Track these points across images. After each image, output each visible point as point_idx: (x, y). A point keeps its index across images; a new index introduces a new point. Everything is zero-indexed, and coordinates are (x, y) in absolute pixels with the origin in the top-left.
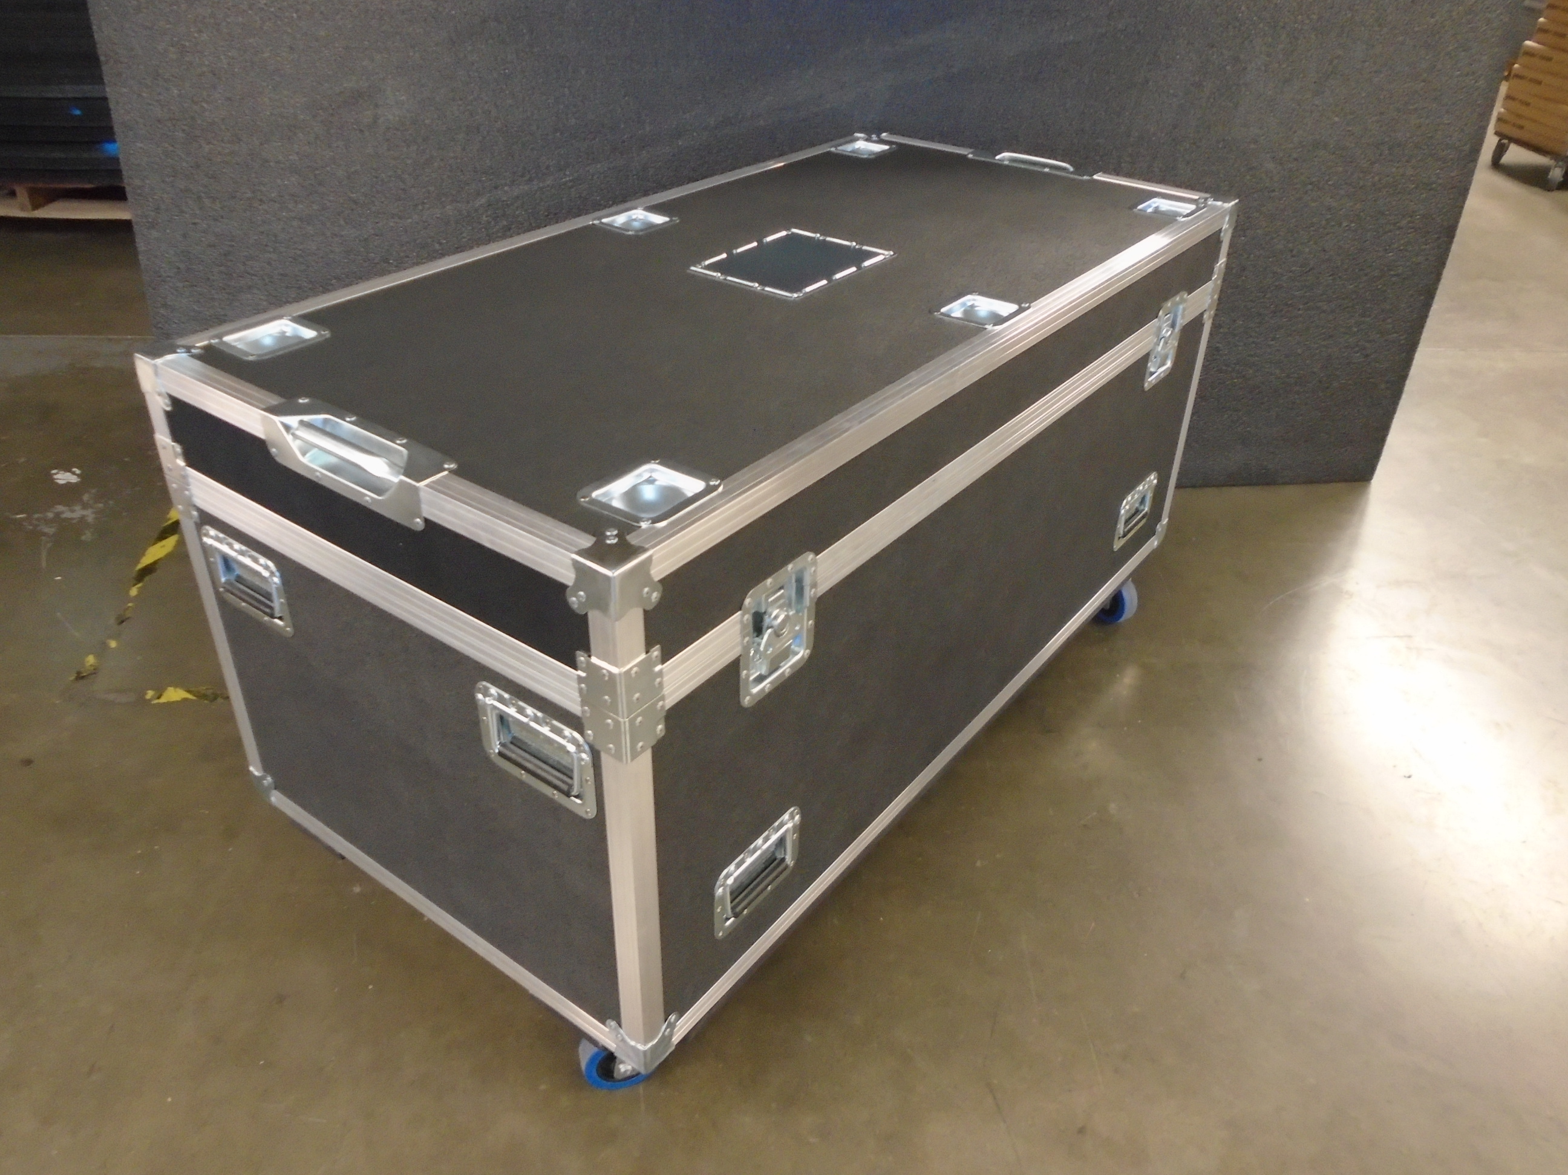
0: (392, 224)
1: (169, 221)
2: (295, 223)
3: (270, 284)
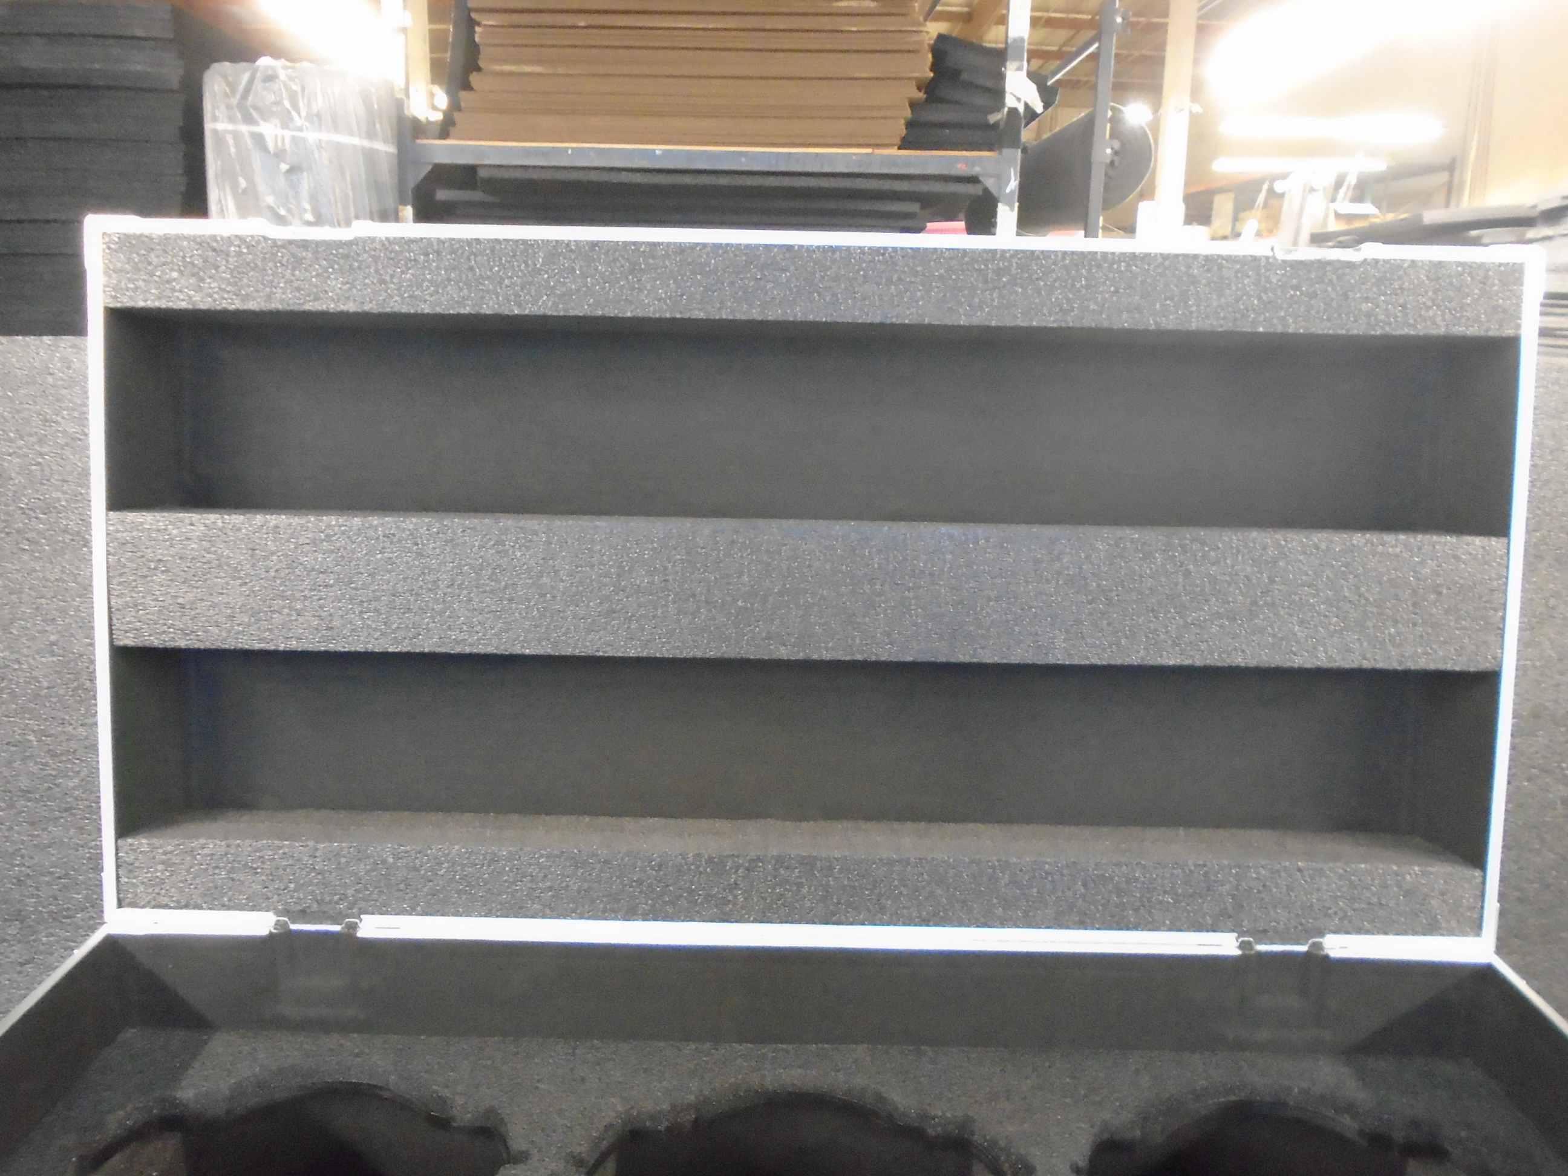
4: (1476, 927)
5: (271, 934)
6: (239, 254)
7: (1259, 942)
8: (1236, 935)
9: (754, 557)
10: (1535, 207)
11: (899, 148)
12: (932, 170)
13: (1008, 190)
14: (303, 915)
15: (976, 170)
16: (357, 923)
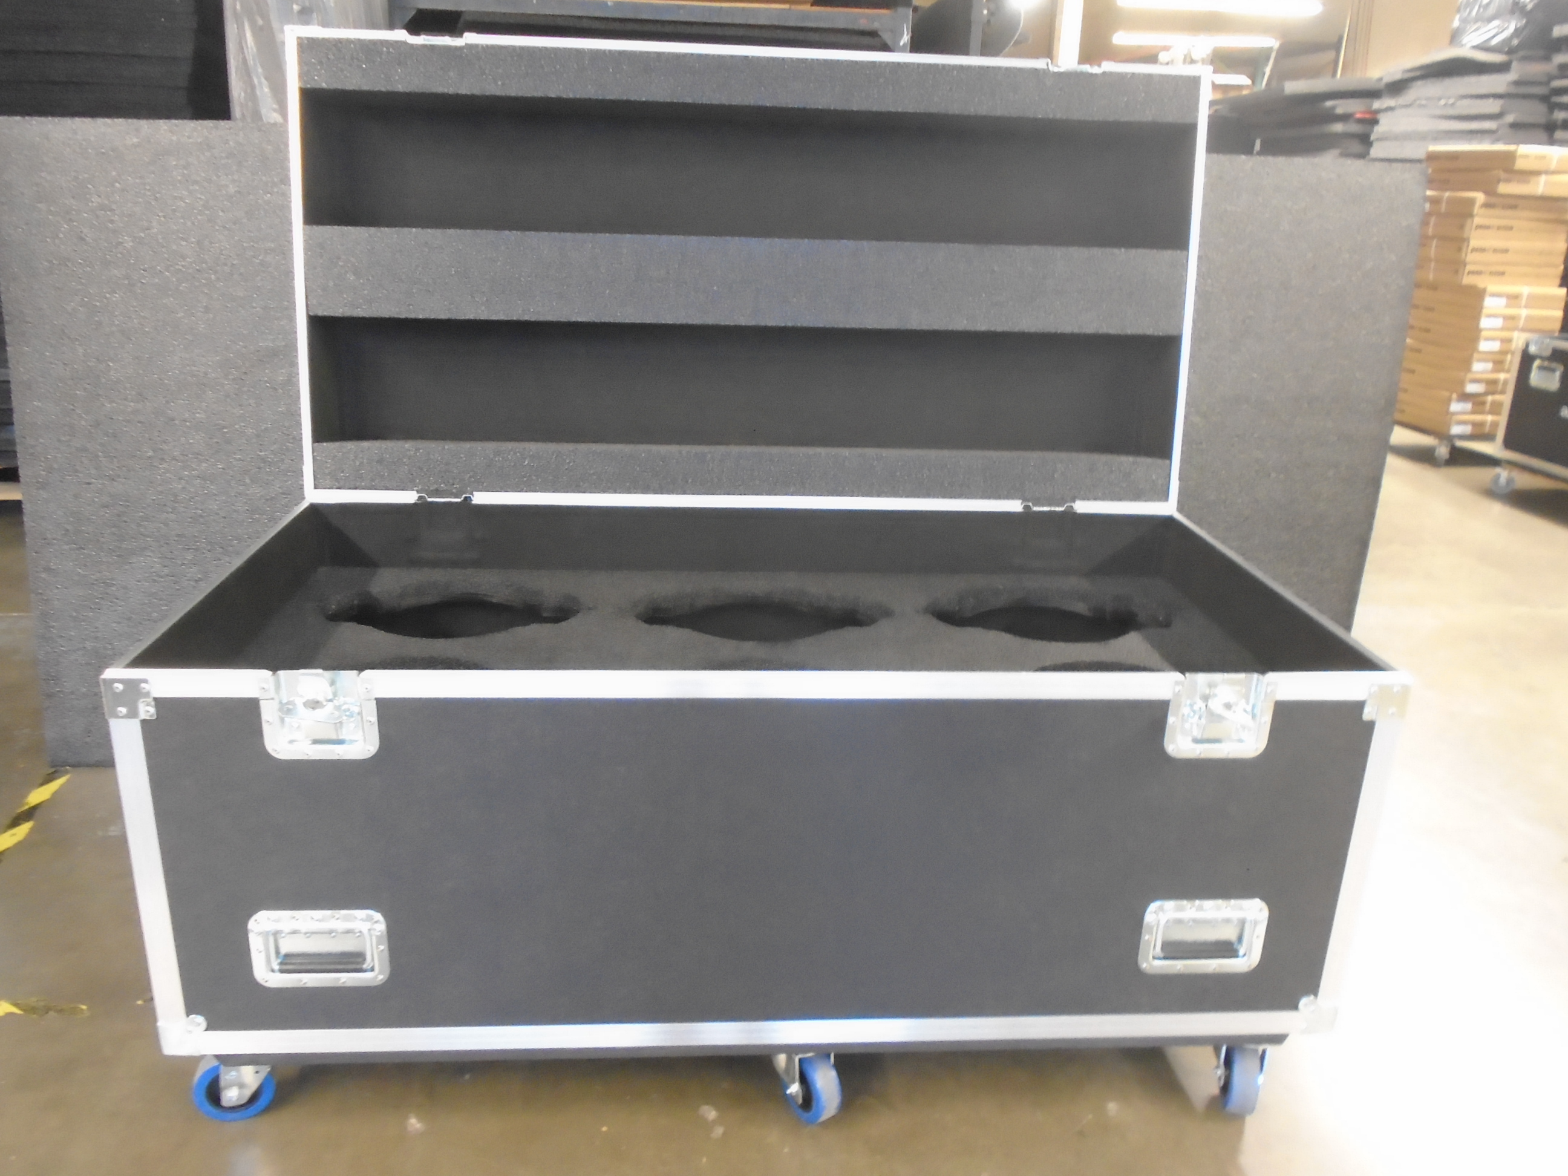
3: (166, 545)
4: (1164, 496)
5: (415, 504)
6: (389, 52)
7: (1034, 505)
8: (1020, 501)
9: (724, 259)
10: (1381, 79)
11: (812, 5)
12: (840, 24)
13: (902, 43)
14: (437, 493)
15: (876, 25)
16: (470, 497)
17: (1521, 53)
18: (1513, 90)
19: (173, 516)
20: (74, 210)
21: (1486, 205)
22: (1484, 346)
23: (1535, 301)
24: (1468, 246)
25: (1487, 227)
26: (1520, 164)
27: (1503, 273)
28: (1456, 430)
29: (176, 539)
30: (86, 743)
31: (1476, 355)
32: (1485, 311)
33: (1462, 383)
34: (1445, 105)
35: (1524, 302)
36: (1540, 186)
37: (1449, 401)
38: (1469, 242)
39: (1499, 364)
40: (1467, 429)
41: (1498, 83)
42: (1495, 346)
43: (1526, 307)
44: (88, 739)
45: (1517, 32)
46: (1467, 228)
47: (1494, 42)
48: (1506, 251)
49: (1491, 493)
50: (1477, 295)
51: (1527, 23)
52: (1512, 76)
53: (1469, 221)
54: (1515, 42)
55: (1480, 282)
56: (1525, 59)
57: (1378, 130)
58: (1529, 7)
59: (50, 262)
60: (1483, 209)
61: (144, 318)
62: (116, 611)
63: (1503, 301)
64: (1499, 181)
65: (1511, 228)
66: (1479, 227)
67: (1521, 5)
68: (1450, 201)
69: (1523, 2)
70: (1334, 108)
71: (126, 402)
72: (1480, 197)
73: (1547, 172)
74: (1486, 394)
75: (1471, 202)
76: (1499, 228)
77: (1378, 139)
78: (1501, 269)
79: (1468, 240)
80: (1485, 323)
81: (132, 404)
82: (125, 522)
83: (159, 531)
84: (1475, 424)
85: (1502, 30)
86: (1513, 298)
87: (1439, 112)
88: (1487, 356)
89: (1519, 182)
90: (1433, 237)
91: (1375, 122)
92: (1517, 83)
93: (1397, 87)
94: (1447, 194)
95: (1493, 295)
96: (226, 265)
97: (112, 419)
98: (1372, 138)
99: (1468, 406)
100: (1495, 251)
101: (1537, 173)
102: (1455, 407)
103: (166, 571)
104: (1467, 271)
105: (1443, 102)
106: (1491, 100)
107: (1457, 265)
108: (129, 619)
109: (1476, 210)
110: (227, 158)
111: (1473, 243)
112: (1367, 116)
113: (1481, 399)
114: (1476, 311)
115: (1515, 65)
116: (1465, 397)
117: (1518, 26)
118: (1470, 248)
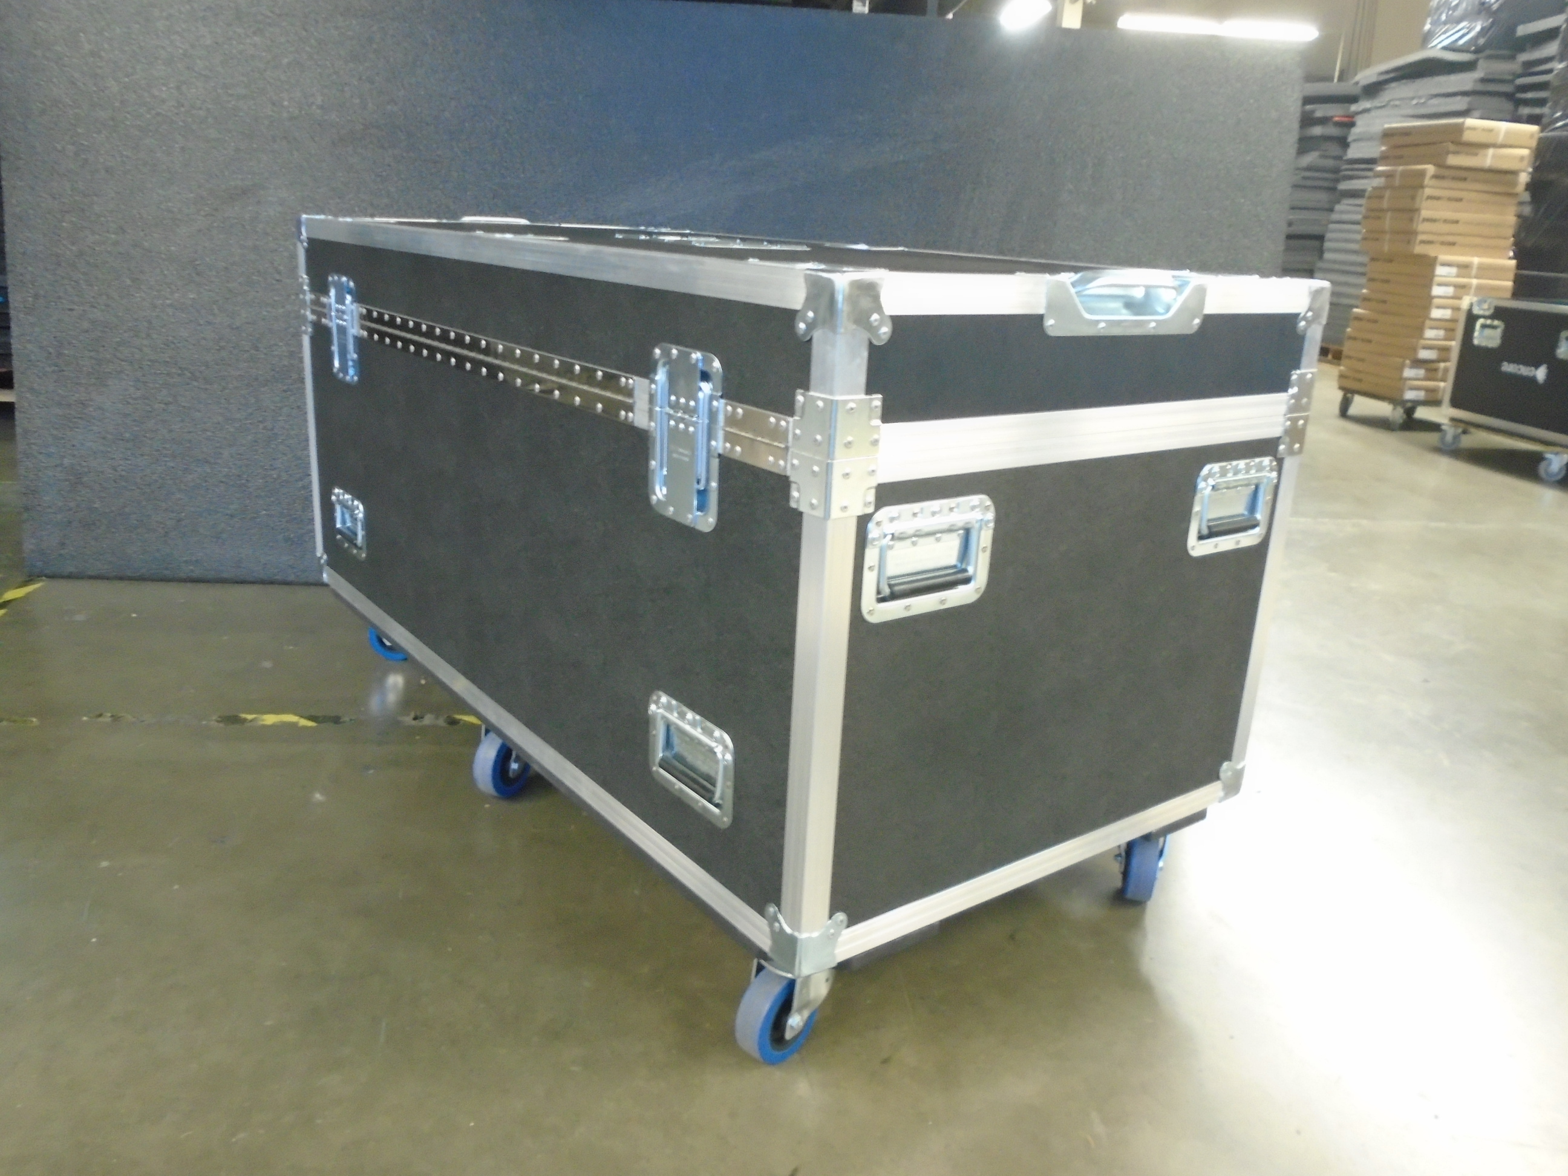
0: (265, 313)
1: (46, 307)
2: (170, 311)
3: (140, 369)
17: (1488, 52)
18: (1480, 87)
19: (145, 342)
20: (67, 57)
21: (1436, 177)
22: (1436, 313)
23: (1484, 271)
24: (1419, 217)
25: (1438, 198)
26: (1468, 136)
27: (1453, 244)
28: (1410, 395)
29: (149, 363)
30: (61, 555)
31: (1428, 323)
32: (1437, 279)
33: (1415, 350)
34: (1416, 104)
35: (1474, 272)
36: (1488, 159)
37: (1401, 368)
38: (1420, 212)
39: (1450, 332)
40: (1421, 395)
41: (1465, 81)
42: (1447, 314)
43: (1476, 277)
44: (62, 552)
45: (1483, 32)
46: (1418, 200)
47: (1461, 42)
48: (1457, 222)
49: (1439, 450)
50: (1429, 264)
51: (1493, 23)
52: (1478, 74)
53: (1420, 191)
54: (1481, 41)
55: (1431, 251)
56: (1490, 57)
57: (1356, 131)
58: (1495, 7)
59: (43, 103)
60: (1434, 180)
61: (127, 157)
62: (92, 430)
63: (1454, 270)
64: (1448, 153)
65: (1460, 200)
66: (1430, 198)
67: (1486, 5)
68: (1404, 174)
69: (1489, 2)
70: (1313, 112)
71: (108, 235)
72: (1430, 169)
73: (1495, 146)
74: (1438, 361)
75: (1422, 174)
76: (1450, 199)
77: (1355, 140)
78: (1451, 239)
79: (1417, 210)
80: (1436, 291)
81: (113, 236)
82: (104, 346)
83: (133, 356)
84: (1428, 390)
85: (1469, 31)
86: (1464, 268)
87: (1411, 112)
88: (1439, 323)
89: (1467, 154)
90: (1388, 210)
91: (1352, 125)
92: (1483, 80)
93: (1373, 90)
94: (1401, 168)
95: (1443, 264)
96: (200, 109)
97: (94, 249)
98: (1350, 139)
99: (1421, 372)
100: (1446, 221)
101: (1485, 146)
102: (1408, 373)
103: (139, 394)
104: (1418, 241)
105: (1414, 102)
106: (1459, 98)
107: (1409, 235)
108: (104, 438)
109: (1427, 181)
110: (205, 10)
111: (1425, 213)
112: (1346, 119)
113: (1434, 365)
114: (1428, 280)
115: (1481, 64)
116: (1418, 363)
117: (1484, 25)
118: (1421, 218)
